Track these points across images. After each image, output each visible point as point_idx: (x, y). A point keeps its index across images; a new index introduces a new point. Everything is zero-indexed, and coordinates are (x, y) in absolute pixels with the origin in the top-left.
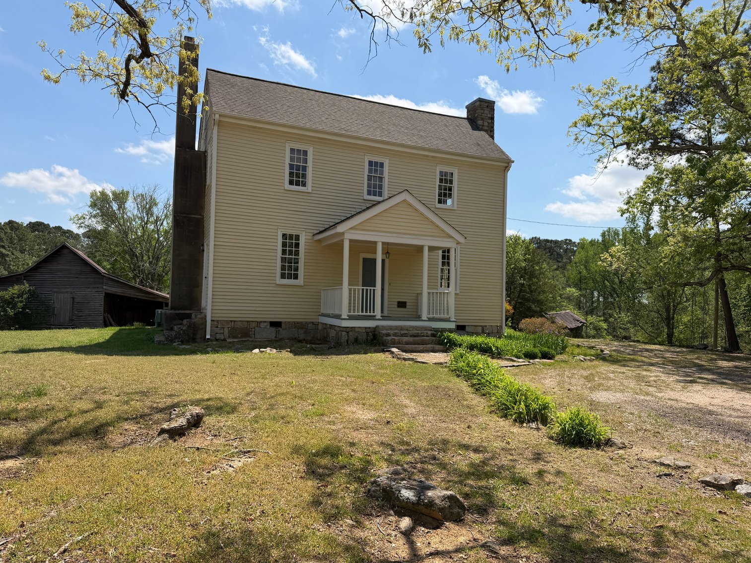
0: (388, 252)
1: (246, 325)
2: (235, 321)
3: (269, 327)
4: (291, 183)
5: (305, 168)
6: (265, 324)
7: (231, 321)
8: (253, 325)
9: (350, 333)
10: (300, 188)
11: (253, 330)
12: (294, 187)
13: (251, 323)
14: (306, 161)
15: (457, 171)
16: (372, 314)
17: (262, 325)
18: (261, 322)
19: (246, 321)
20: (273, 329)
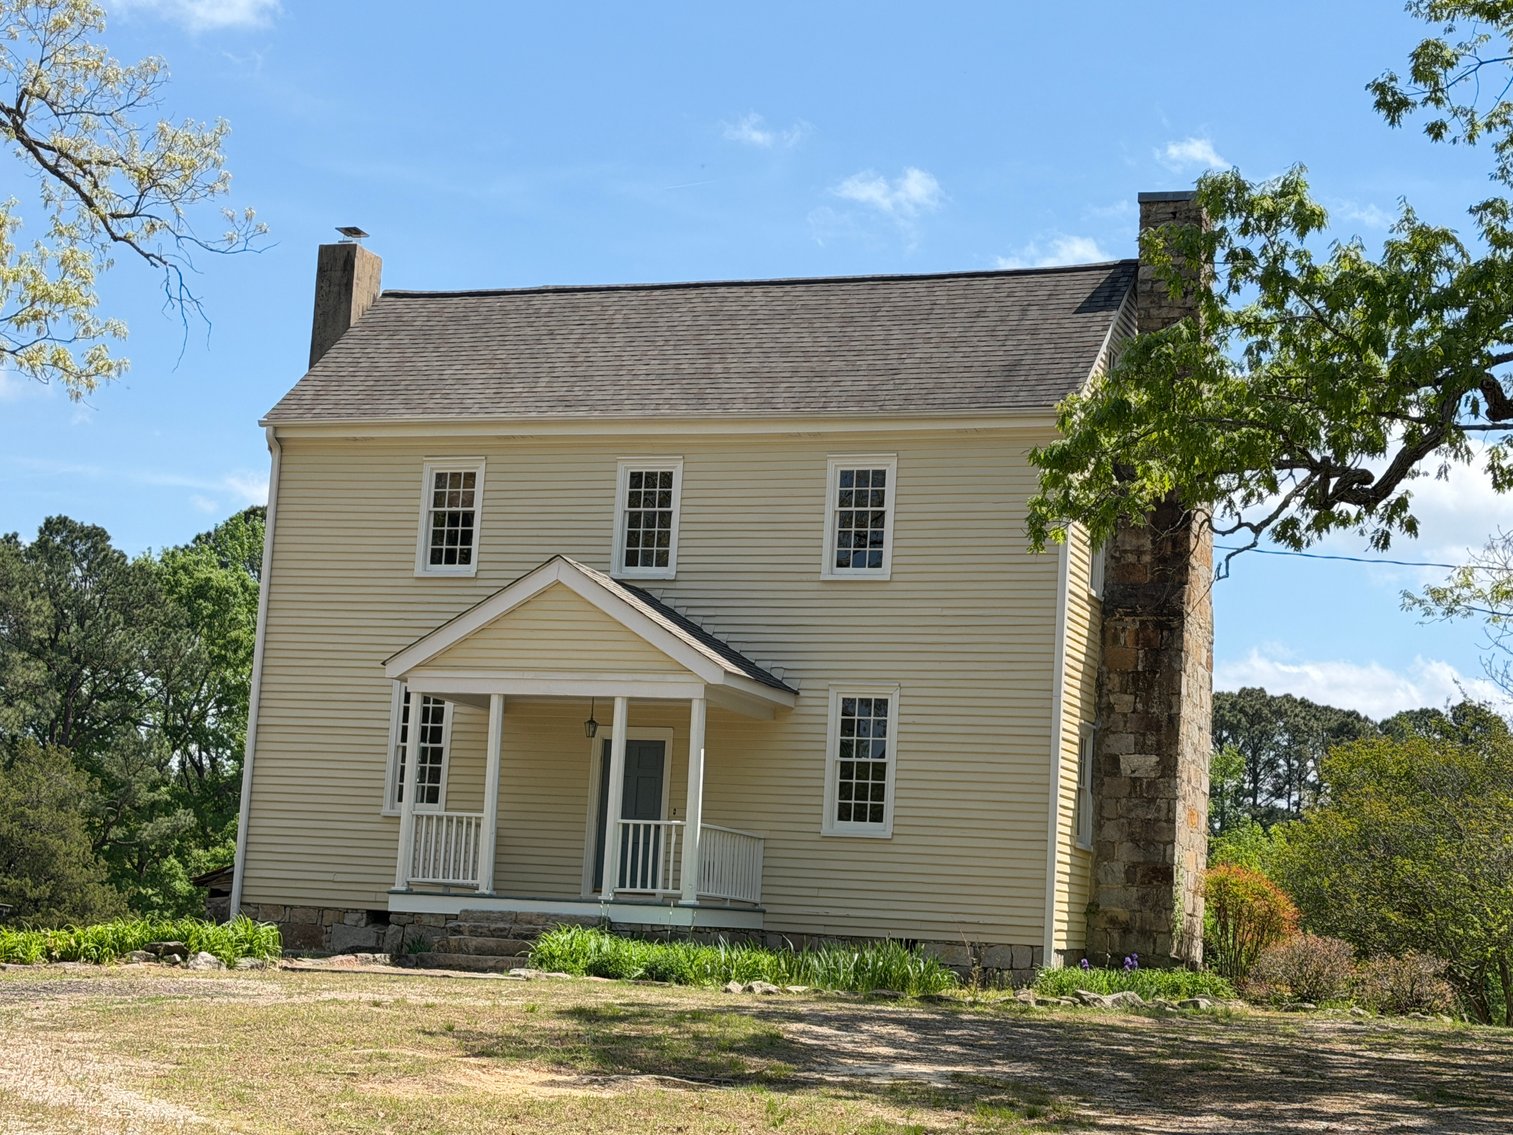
0: (592, 722)
1: (314, 915)
2: (292, 907)
3: (363, 924)
4: (436, 558)
5: (468, 519)
6: (357, 916)
7: (285, 907)
8: (329, 917)
9: (409, 929)
10: (457, 569)
11: (329, 929)
12: (444, 569)
13: (325, 912)
14: (469, 500)
15: (894, 463)
16: (470, 881)
17: (350, 919)
18: (347, 911)
19: (314, 908)
20: (372, 930)
